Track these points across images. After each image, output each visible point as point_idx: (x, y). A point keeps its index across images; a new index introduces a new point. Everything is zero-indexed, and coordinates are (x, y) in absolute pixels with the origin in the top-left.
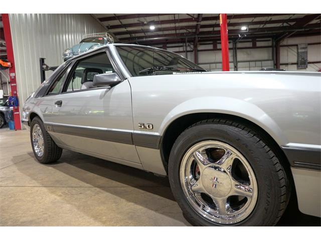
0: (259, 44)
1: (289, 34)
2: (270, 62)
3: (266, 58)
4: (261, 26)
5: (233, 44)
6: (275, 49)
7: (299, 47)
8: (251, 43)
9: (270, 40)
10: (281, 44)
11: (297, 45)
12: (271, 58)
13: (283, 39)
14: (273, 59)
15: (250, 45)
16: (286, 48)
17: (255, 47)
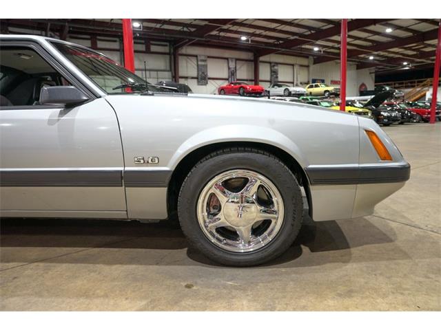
0: (153, 48)
1: (188, 42)
2: (166, 73)
3: (163, 68)
4: (158, 26)
5: (120, 43)
6: (173, 57)
7: (199, 58)
8: (144, 46)
9: (166, 45)
10: (180, 52)
11: (196, 56)
12: (168, 69)
13: (182, 46)
14: (171, 70)
15: (142, 47)
16: (185, 57)
17: (148, 51)
